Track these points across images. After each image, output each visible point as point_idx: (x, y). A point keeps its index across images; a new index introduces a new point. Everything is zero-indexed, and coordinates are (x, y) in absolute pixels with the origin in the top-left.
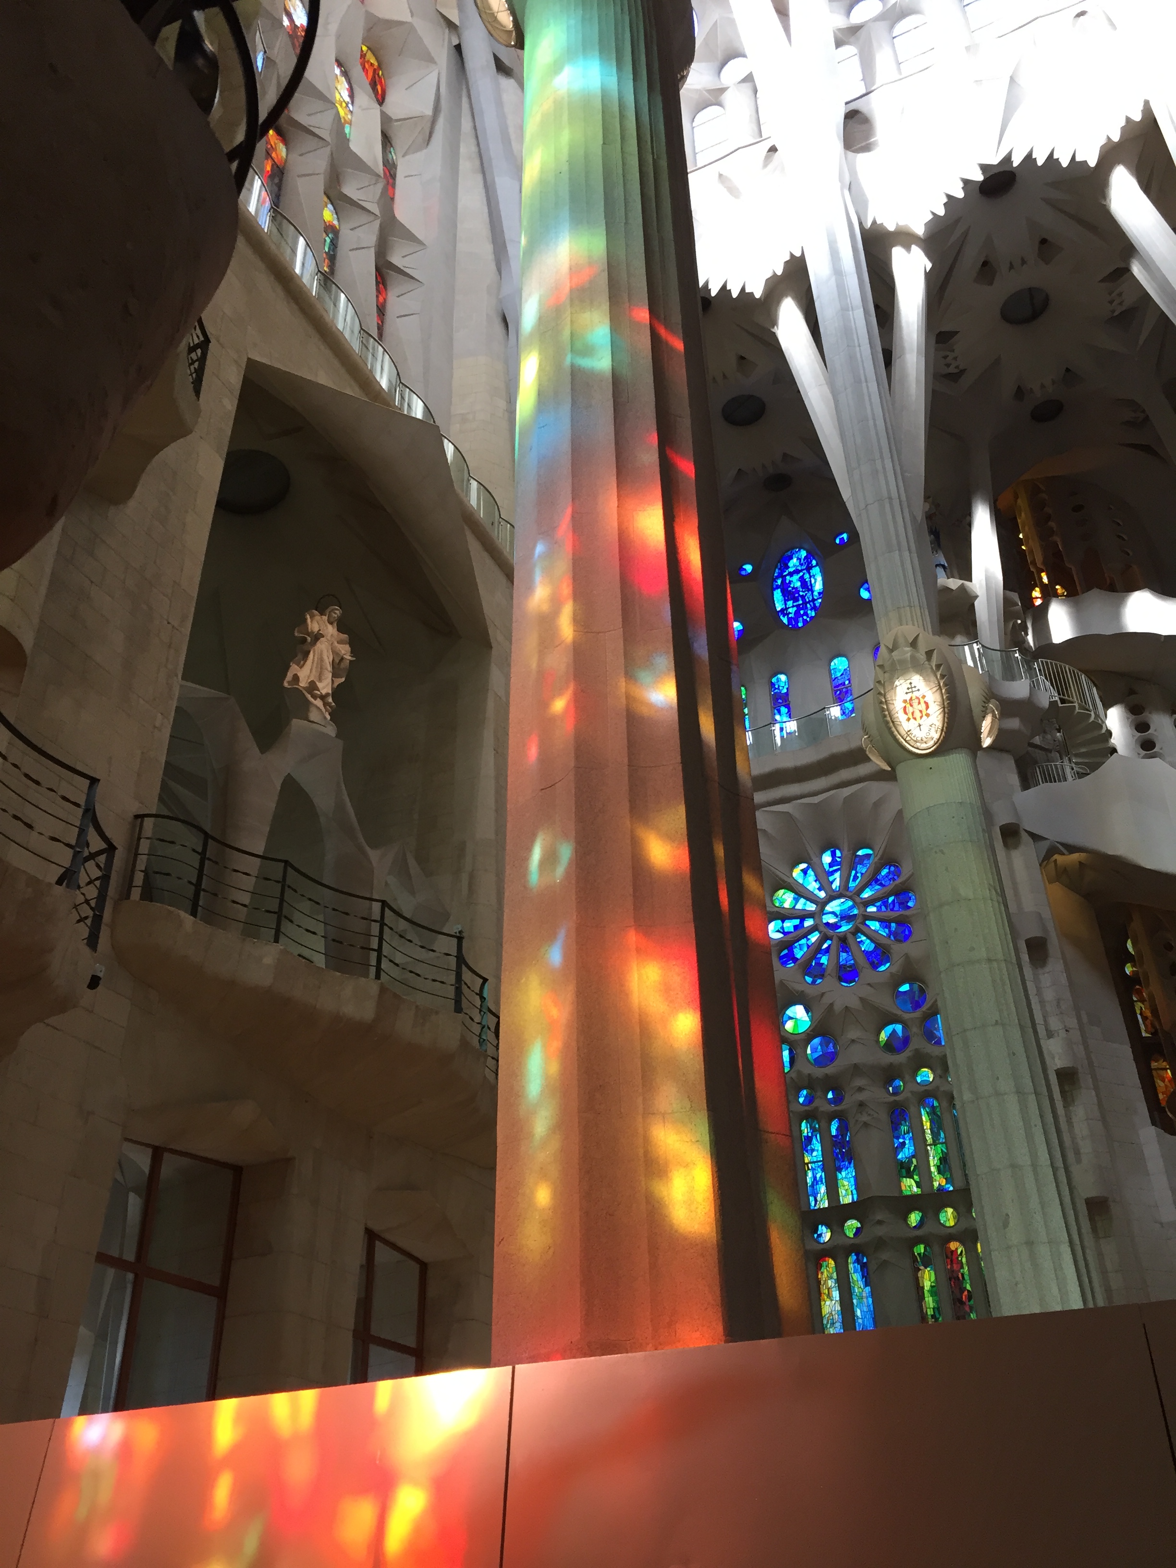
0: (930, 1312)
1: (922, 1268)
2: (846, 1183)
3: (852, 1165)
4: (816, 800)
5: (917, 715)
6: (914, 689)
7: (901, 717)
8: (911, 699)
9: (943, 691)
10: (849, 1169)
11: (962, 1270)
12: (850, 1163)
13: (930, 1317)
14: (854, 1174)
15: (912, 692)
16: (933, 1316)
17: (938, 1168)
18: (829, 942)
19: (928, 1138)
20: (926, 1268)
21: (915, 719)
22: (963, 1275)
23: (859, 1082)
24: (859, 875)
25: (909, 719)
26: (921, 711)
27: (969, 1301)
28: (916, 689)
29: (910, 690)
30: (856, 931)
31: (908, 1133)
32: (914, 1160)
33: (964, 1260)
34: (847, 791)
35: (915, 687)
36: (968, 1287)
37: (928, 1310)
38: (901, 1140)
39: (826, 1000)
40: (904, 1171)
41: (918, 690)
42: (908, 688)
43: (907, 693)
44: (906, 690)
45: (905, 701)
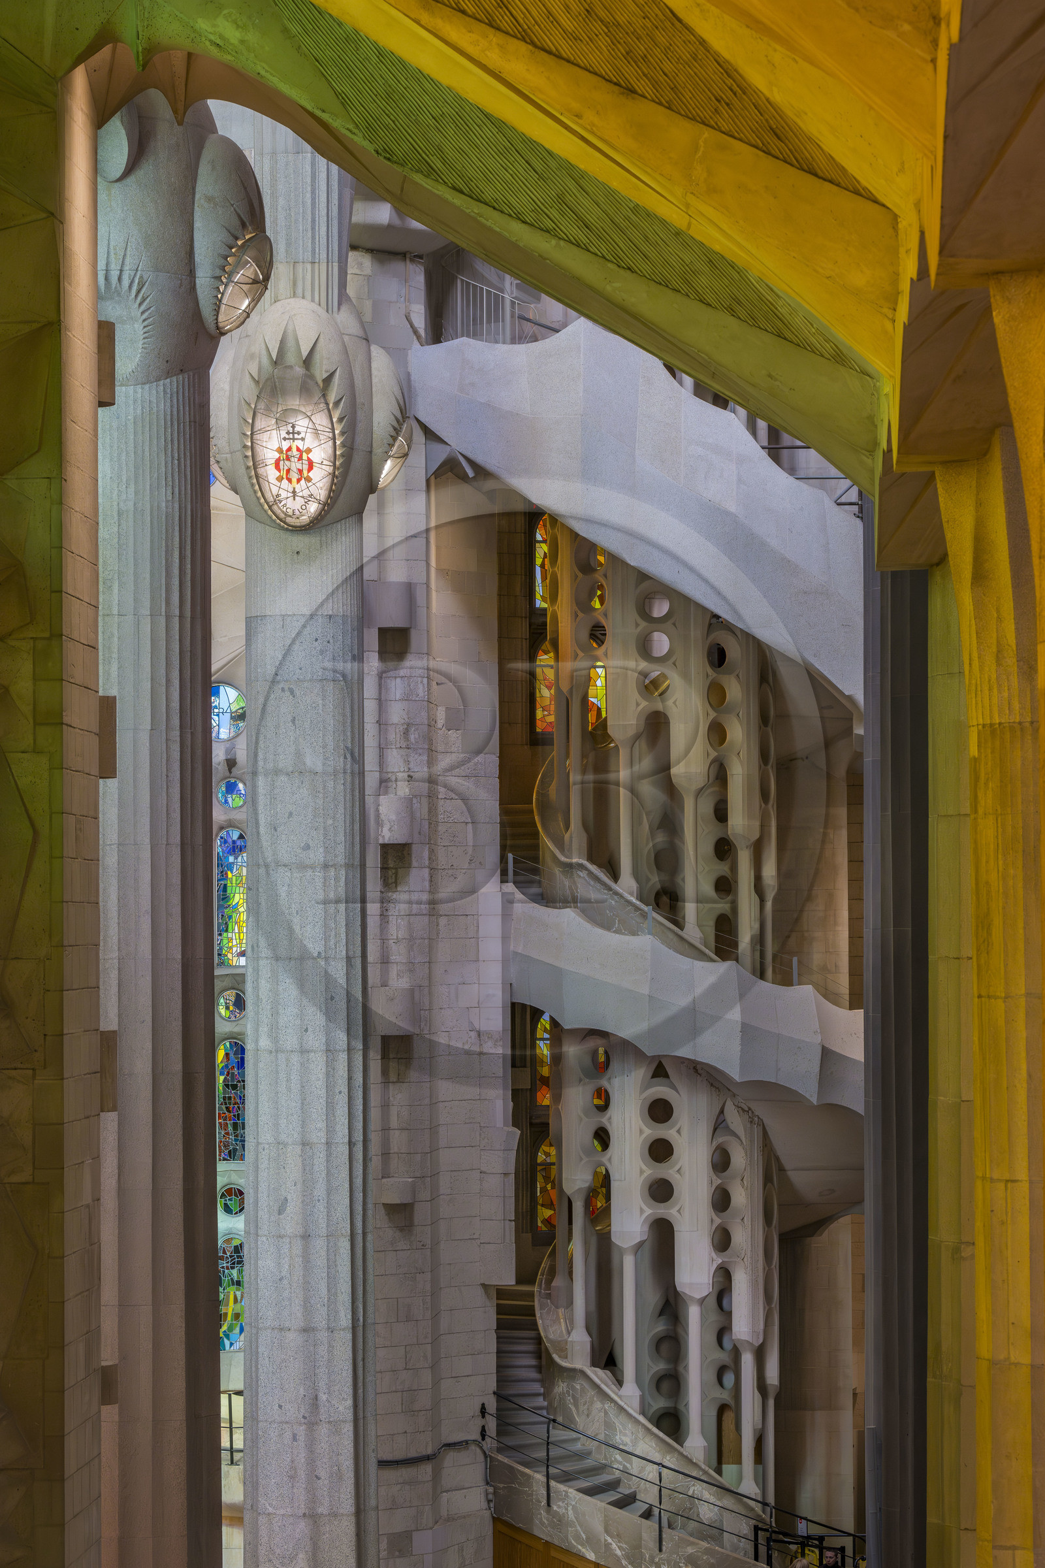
5: (294, 476)
6: (296, 436)
7: (271, 473)
8: (290, 449)
15: (294, 439)
21: (290, 480)
25: (280, 479)
26: (300, 471)
28: (300, 437)
29: (291, 436)
35: (299, 433)
41: (303, 439)
42: (288, 433)
43: (285, 439)
44: (284, 434)
45: (280, 450)
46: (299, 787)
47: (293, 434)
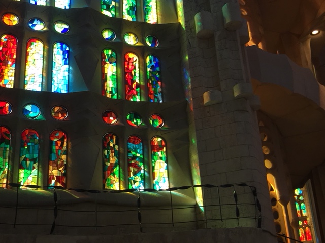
0: (109, 89)
1: (108, 63)
11: (134, 70)
13: (109, 92)
16: (111, 92)
17: (128, 11)
20: (111, 63)
22: (135, 73)
27: (137, 88)
33: (137, 66)
36: (137, 81)
37: (108, 88)
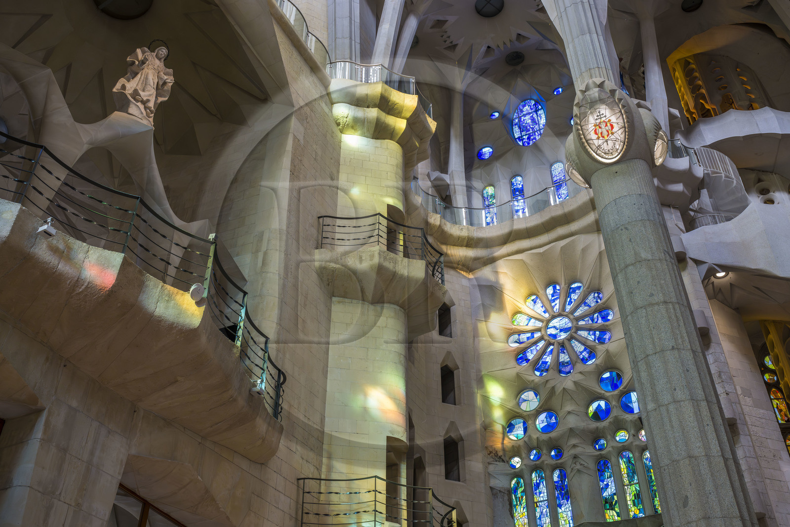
2: (565, 516)
3: (569, 502)
4: (541, 250)
6: (602, 116)
7: (593, 137)
9: (624, 116)
10: (567, 505)
12: (568, 501)
14: (570, 508)
15: (601, 118)
18: (552, 347)
19: (625, 481)
23: (573, 441)
24: (573, 301)
28: (604, 116)
30: (571, 338)
31: (610, 477)
32: (615, 497)
34: (563, 243)
35: (603, 114)
38: (605, 483)
39: (550, 385)
40: (608, 506)
41: (605, 116)
42: (598, 116)
43: (597, 119)
44: (596, 118)
45: (595, 126)
46: (640, 268)
47: (600, 116)
